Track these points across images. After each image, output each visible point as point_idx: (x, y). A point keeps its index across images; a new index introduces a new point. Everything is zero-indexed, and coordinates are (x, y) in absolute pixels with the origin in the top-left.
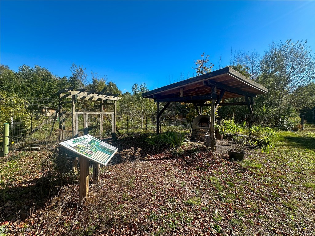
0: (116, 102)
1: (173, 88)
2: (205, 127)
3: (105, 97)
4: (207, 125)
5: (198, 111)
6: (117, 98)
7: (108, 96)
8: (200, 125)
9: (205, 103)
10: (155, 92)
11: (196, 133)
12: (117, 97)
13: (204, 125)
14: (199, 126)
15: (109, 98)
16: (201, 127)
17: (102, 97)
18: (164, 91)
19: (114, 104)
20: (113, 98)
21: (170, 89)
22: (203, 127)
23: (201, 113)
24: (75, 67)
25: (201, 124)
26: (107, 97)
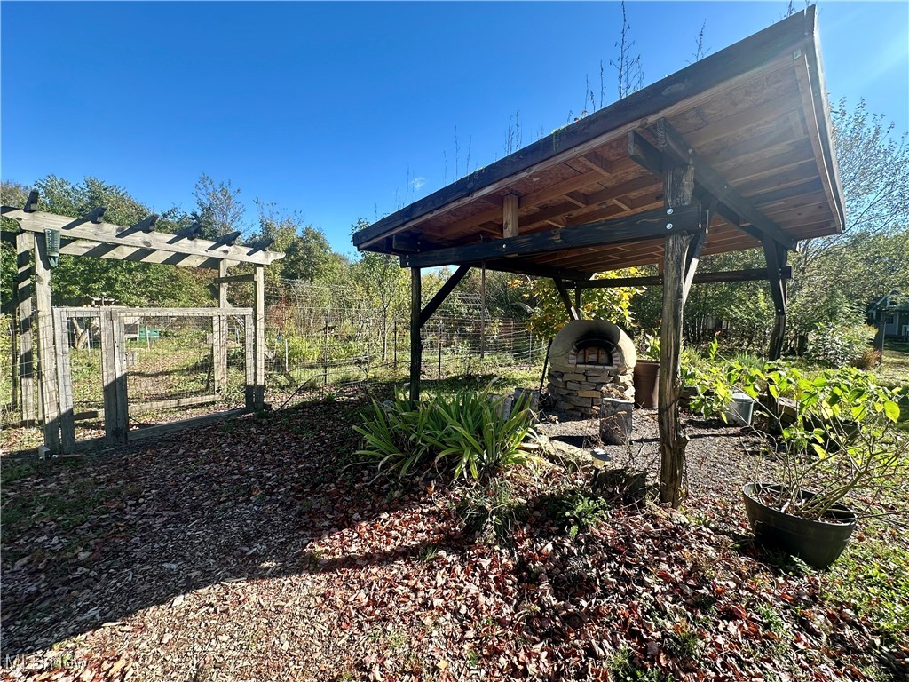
0: (260, 271)
1: (470, 193)
2: (598, 364)
3: (211, 249)
4: (604, 358)
5: (568, 306)
6: (267, 257)
7: (225, 247)
8: (581, 359)
9: (593, 278)
10: (401, 222)
11: (566, 388)
12: (264, 251)
13: (593, 357)
14: (575, 361)
15: (226, 252)
16: (584, 363)
17: (195, 246)
18: (436, 213)
19: (250, 278)
20: (249, 254)
21: (458, 199)
22: (590, 363)
23: (578, 312)
24: (208, 186)
25: (582, 351)
26: (220, 249)
